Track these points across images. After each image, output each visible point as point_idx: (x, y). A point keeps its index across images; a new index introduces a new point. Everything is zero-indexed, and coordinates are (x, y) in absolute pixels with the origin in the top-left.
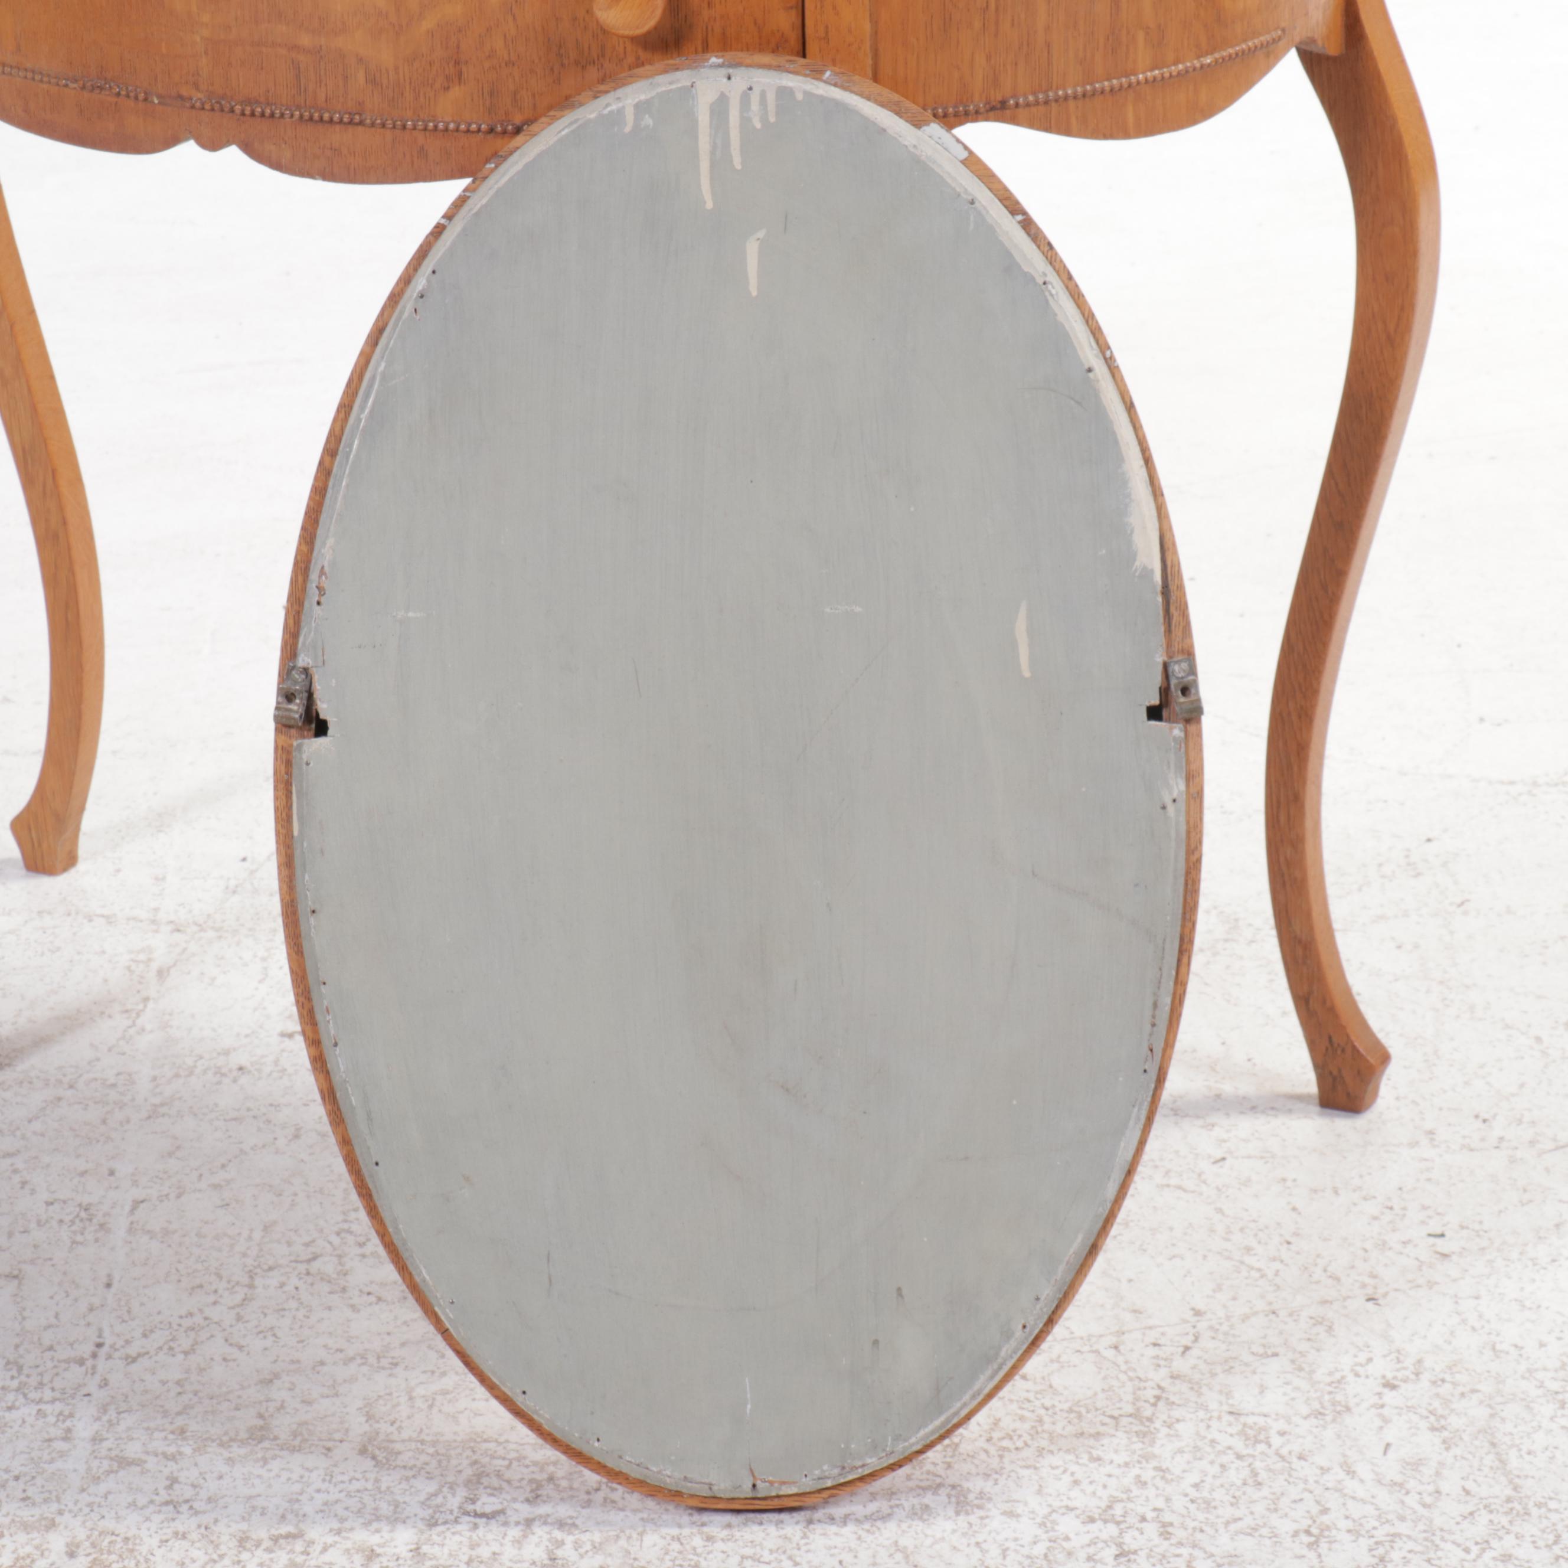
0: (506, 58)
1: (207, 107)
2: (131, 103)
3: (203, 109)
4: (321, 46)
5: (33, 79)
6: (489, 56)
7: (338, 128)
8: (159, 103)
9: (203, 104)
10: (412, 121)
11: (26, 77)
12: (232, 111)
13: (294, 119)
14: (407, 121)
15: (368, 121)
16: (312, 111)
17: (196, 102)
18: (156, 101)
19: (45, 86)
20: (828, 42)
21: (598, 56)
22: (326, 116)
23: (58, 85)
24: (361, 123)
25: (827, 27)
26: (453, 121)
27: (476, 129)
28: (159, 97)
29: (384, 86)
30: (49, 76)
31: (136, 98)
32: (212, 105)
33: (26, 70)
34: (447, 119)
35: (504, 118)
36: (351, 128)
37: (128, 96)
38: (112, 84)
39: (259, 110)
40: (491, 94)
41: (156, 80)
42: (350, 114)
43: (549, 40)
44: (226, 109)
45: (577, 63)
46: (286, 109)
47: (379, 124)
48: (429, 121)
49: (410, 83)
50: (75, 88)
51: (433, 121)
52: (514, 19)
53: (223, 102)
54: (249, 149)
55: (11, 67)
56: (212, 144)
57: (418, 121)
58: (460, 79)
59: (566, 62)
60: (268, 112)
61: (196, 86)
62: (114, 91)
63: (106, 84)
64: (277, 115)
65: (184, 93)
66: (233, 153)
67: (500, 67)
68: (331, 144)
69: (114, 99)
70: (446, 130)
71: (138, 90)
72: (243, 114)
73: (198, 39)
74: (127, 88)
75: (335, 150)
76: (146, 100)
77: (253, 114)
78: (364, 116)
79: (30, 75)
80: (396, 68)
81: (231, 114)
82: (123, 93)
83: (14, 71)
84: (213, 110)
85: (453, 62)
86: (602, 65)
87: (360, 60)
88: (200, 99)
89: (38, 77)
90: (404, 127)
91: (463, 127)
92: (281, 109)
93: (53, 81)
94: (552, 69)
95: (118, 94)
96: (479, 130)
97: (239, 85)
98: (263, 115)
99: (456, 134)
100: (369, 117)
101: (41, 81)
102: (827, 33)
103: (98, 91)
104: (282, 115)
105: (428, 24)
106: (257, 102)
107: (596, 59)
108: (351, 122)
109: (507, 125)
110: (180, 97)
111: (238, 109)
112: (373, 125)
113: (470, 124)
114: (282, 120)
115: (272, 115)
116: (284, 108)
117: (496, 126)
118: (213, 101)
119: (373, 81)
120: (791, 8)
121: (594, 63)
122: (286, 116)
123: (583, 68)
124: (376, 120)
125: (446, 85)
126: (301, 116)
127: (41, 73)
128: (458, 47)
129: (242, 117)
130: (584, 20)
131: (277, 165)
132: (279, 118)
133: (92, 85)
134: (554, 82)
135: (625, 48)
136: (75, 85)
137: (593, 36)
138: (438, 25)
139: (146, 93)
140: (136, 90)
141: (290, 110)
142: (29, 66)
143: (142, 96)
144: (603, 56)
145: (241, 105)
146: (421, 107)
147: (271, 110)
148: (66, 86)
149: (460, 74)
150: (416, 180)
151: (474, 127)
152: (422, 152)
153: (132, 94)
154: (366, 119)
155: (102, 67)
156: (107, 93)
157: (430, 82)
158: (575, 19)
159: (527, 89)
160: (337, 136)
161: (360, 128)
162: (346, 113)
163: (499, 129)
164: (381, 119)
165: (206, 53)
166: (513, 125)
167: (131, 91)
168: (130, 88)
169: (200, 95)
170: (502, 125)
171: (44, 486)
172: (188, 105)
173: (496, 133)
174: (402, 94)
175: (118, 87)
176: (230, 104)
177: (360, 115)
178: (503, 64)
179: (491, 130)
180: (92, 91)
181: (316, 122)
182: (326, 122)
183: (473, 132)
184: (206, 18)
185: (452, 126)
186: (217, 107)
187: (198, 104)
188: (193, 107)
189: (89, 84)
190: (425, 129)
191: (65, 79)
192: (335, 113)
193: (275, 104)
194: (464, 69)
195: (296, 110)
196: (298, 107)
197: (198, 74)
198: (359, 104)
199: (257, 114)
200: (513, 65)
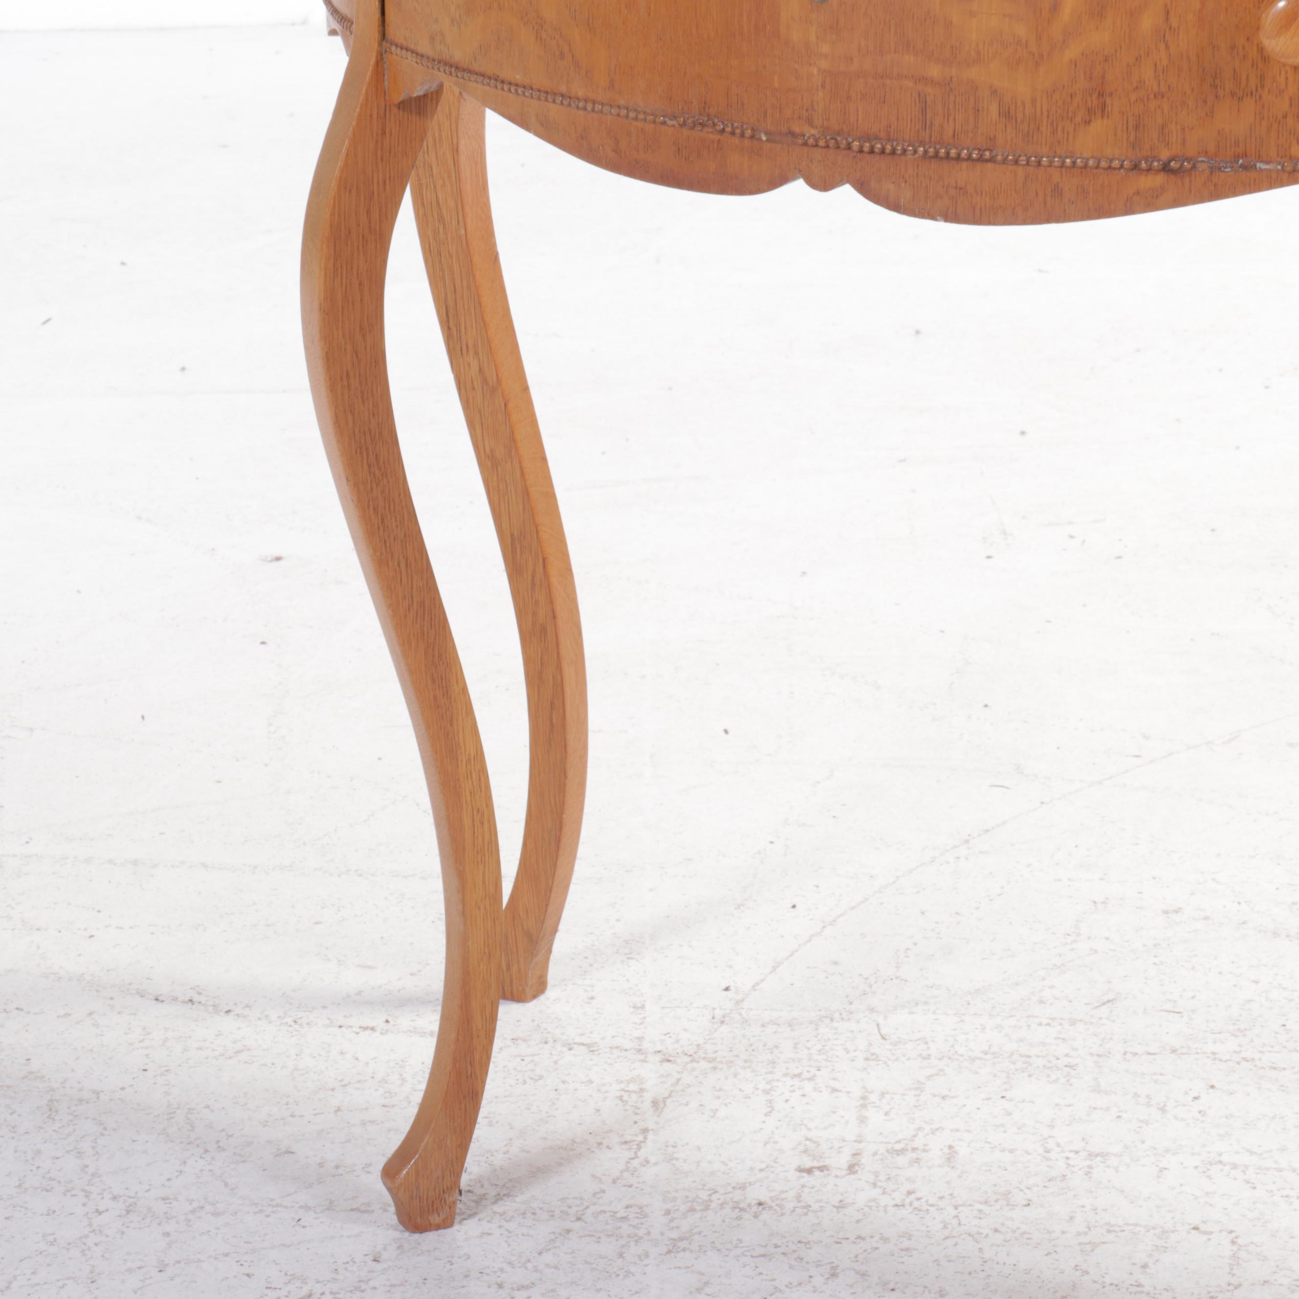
0: (1156, 89)
1: (822, 143)
2: (736, 140)
3: (817, 146)
4: (951, 78)
5: (627, 117)
6: (1137, 88)
7: (964, 165)
8: (767, 140)
9: (816, 141)
10: (1048, 157)
11: (618, 115)
12: (849, 147)
13: (917, 156)
14: (1042, 157)
15: (999, 158)
16: (938, 147)
17: (809, 138)
18: (764, 138)
19: (640, 124)
21: (1257, 87)
22: (953, 152)
23: (654, 122)
24: (992, 160)
26: (1093, 157)
27: (1118, 166)
28: (766, 134)
29: (1019, 120)
30: (645, 113)
31: (742, 135)
32: (827, 142)
33: (619, 107)
34: (1085, 155)
35: (1149, 153)
36: (979, 166)
37: (733, 133)
38: (716, 121)
39: (879, 146)
40: (1137, 127)
41: (765, 116)
42: (979, 150)
43: (1204, 70)
44: (842, 146)
45: (1233, 94)
46: (909, 146)
47: (1011, 160)
48: (1067, 157)
49: (1048, 117)
50: (673, 126)
51: (1071, 157)
52: (1167, 47)
53: (839, 139)
54: (864, 189)
55: (602, 104)
56: (823, 184)
57: (1054, 157)
58: (1103, 111)
59: (1221, 92)
60: (889, 148)
61: (810, 122)
62: (718, 128)
63: (708, 120)
64: (899, 152)
65: (797, 129)
66: (846, 192)
67: (1148, 99)
68: (956, 182)
69: (717, 137)
70: (1086, 166)
71: (745, 126)
72: (861, 151)
73: (815, 71)
74: (732, 125)
75: (961, 189)
76: (752, 137)
77: (872, 152)
78: (994, 152)
79: (623, 112)
80: (1033, 101)
81: (847, 151)
82: (729, 129)
83: (606, 109)
84: (827, 147)
85: (1097, 94)
86: (1260, 97)
87: (994, 92)
88: (813, 135)
89: (632, 115)
90: (1039, 163)
91: (1103, 164)
92: (903, 145)
93: (650, 118)
94: (1205, 102)
95: (723, 131)
96: (1122, 166)
97: (857, 120)
98: (883, 152)
99: (1095, 171)
100: (1000, 153)
101: (636, 119)
103: (699, 128)
104: (904, 151)
105: (1072, 52)
106: (877, 138)
107: (1254, 89)
108: (981, 159)
109: (1152, 162)
110: (792, 133)
111: (856, 145)
112: (1005, 161)
113: (1111, 161)
114: (903, 157)
115: (893, 152)
116: (906, 144)
117: (1140, 162)
118: (828, 138)
119: (1007, 114)
121: (1252, 93)
122: (908, 153)
123: (1240, 99)
124: (1008, 156)
125: (1088, 119)
126: (926, 152)
127: (636, 110)
128: (1103, 77)
129: (859, 154)
130: (1243, 48)
131: (896, 207)
132: (901, 155)
133: (694, 122)
134: (1207, 115)
135: (1287, 78)
136: (674, 122)
137: (1253, 66)
138: (1083, 54)
139: (753, 130)
140: (742, 126)
141: (913, 146)
142: (622, 102)
143: (748, 133)
144: (1263, 87)
145: (859, 141)
146: (1059, 142)
147: (892, 146)
148: (664, 123)
149: (1104, 106)
150: (1048, 220)
151: (1116, 164)
152: (1057, 191)
153: (738, 131)
154: (997, 155)
155: (705, 103)
156: (710, 130)
157: (1070, 114)
158: (1233, 47)
159: (1176, 123)
160: (963, 174)
161: (990, 165)
162: (974, 149)
163: (1143, 165)
164: (1014, 155)
165: (823, 86)
166: (1158, 161)
167: (737, 128)
168: (736, 125)
169: (813, 131)
170: (1146, 160)
171: (533, 577)
172: (800, 141)
173: (1140, 170)
174: (1038, 129)
175: (723, 123)
176: (847, 140)
177: (991, 151)
178: (1152, 96)
179: (1136, 167)
180: (693, 128)
181: (941, 158)
182: (953, 159)
183: (1114, 169)
184: (825, 48)
185: (1091, 163)
186: (832, 143)
187: (811, 141)
188: (805, 144)
189: (690, 121)
190: (1063, 165)
191: (663, 116)
192: (963, 149)
193: (896, 140)
194: (1108, 101)
195: (919, 146)
196: (922, 143)
197: (813, 108)
198: (990, 139)
199: (877, 150)
200: (1163, 97)
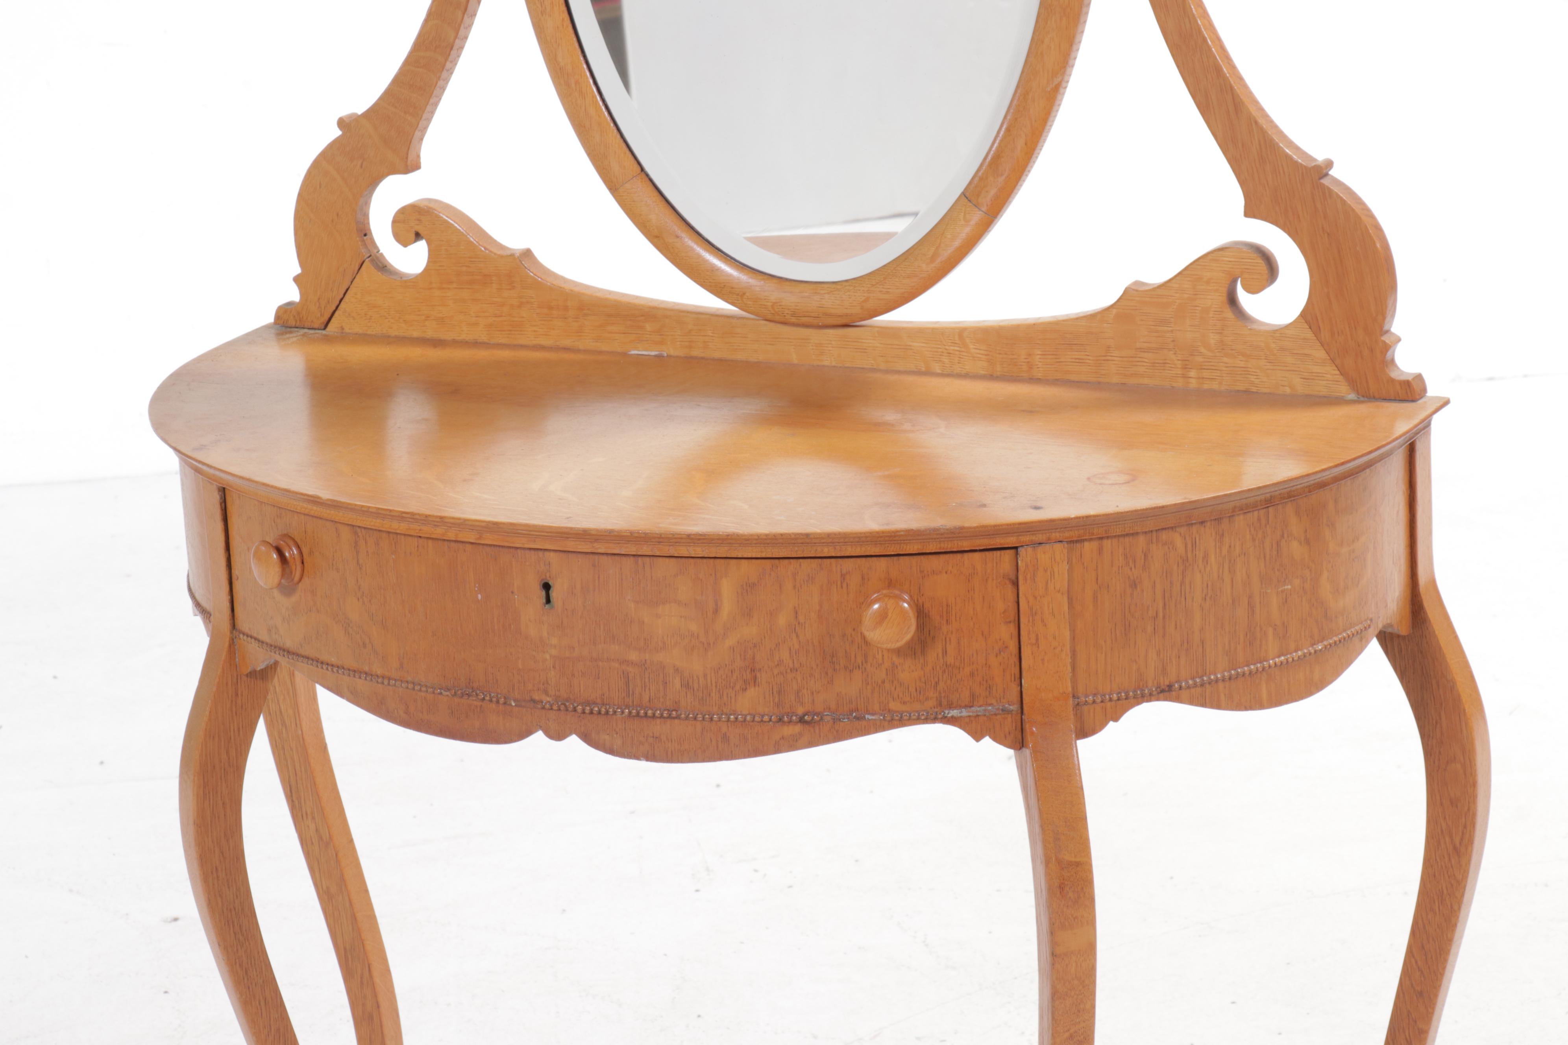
0: (791, 665)
1: (555, 707)
2: (494, 706)
3: (552, 709)
4: (646, 660)
5: (414, 689)
6: (778, 665)
7: (658, 721)
8: (515, 705)
9: (551, 706)
10: (718, 715)
11: (407, 688)
12: (575, 710)
13: (624, 715)
14: (714, 715)
15: (683, 716)
16: (639, 709)
17: (546, 704)
18: (513, 704)
19: (423, 694)
20: (1038, 647)
21: (862, 662)
22: (650, 712)
23: (434, 693)
24: (678, 717)
25: (1037, 635)
26: (749, 714)
27: (768, 720)
28: (515, 701)
29: (695, 689)
30: (426, 686)
31: (498, 702)
32: (559, 706)
33: (407, 682)
34: (744, 713)
35: (789, 710)
36: (669, 721)
37: (491, 701)
38: (478, 692)
39: (596, 709)
40: (779, 692)
41: (513, 689)
42: (669, 710)
43: (824, 651)
44: (570, 709)
45: (846, 668)
46: (618, 708)
47: (691, 718)
48: (731, 715)
49: (716, 686)
50: (447, 695)
51: (734, 714)
52: (797, 636)
53: (567, 704)
54: (588, 739)
55: (395, 680)
56: (558, 735)
57: (722, 715)
58: (755, 682)
59: (837, 667)
60: (603, 710)
61: (546, 692)
62: (479, 697)
63: (472, 692)
64: (611, 713)
65: (536, 697)
66: (574, 741)
67: (786, 672)
68: (653, 733)
69: (479, 703)
70: (745, 721)
71: (499, 696)
72: (584, 712)
73: (548, 657)
74: (490, 695)
75: (656, 738)
76: (505, 703)
77: (591, 713)
78: (679, 712)
79: (411, 686)
80: (705, 676)
81: (573, 713)
82: (487, 698)
83: (398, 683)
84: (559, 710)
85: (749, 670)
86: (865, 669)
87: (677, 670)
88: (549, 702)
89: (417, 688)
90: (711, 719)
91: (757, 719)
92: (614, 708)
93: (430, 690)
94: (827, 673)
95: (484, 699)
96: (770, 720)
97: (580, 692)
98: (599, 713)
99: (751, 724)
100: (683, 713)
101: (420, 690)
102: (1037, 639)
103: (466, 697)
104: (615, 712)
105: (731, 641)
106: (595, 703)
107: (861, 664)
108: (670, 717)
109: (792, 716)
110: (533, 701)
111: (580, 708)
112: (687, 718)
113: (763, 716)
114: (614, 716)
115: (607, 713)
116: (616, 707)
117: (783, 717)
118: (560, 703)
119: (687, 685)
120: (1010, 622)
121: (859, 667)
122: (618, 713)
123: (851, 672)
124: (689, 714)
125: (744, 687)
126: (630, 713)
127: (420, 684)
128: (754, 658)
129: (582, 715)
130: (851, 637)
131: (610, 751)
132: (612, 715)
133: (462, 693)
134: (828, 683)
135: (883, 657)
136: (448, 693)
137: (858, 649)
138: (738, 642)
139: (505, 698)
140: (497, 696)
141: (621, 709)
142: (409, 679)
143: (502, 700)
144: (866, 662)
145: (582, 706)
146: (725, 704)
147: (606, 709)
148: (441, 694)
149: (755, 678)
150: (720, 758)
151: (766, 718)
152: (725, 738)
153: (494, 699)
154: (681, 714)
155: (470, 679)
156: (474, 699)
157: (732, 685)
158: (844, 635)
159: (807, 689)
160: (658, 728)
161: (676, 721)
162: (665, 710)
163: (786, 719)
164: (693, 714)
165: (554, 667)
166: (796, 716)
167: (493, 697)
168: (492, 695)
169: (548, 699)
170: (788, 716)
171: (362, 978)
172: (539, 706)
173: (784, 722)
174: (710, 695)
175: (483, 693)
176: (573, 705)
177: (677, 711)
178: (789, 671)
179: (780, 720)
180: (462, 697)
181: (642, 717)
182: (650, 717)
183: (765, 722)
184: (554, 641)
185: (748, 718)
186: (562, 707)
187: (548, 706)
188: (543, 708)
189: (459, 692)
190: (728, 720)
191: (440, 689)
192: (656, 710)
193: (609, 704)
194: (758, 675)
195: (625, 709)
196: (627, 707)
197: (548, 683)
198: (676, 702)
199: (595, 712)
200: (797, 671)
